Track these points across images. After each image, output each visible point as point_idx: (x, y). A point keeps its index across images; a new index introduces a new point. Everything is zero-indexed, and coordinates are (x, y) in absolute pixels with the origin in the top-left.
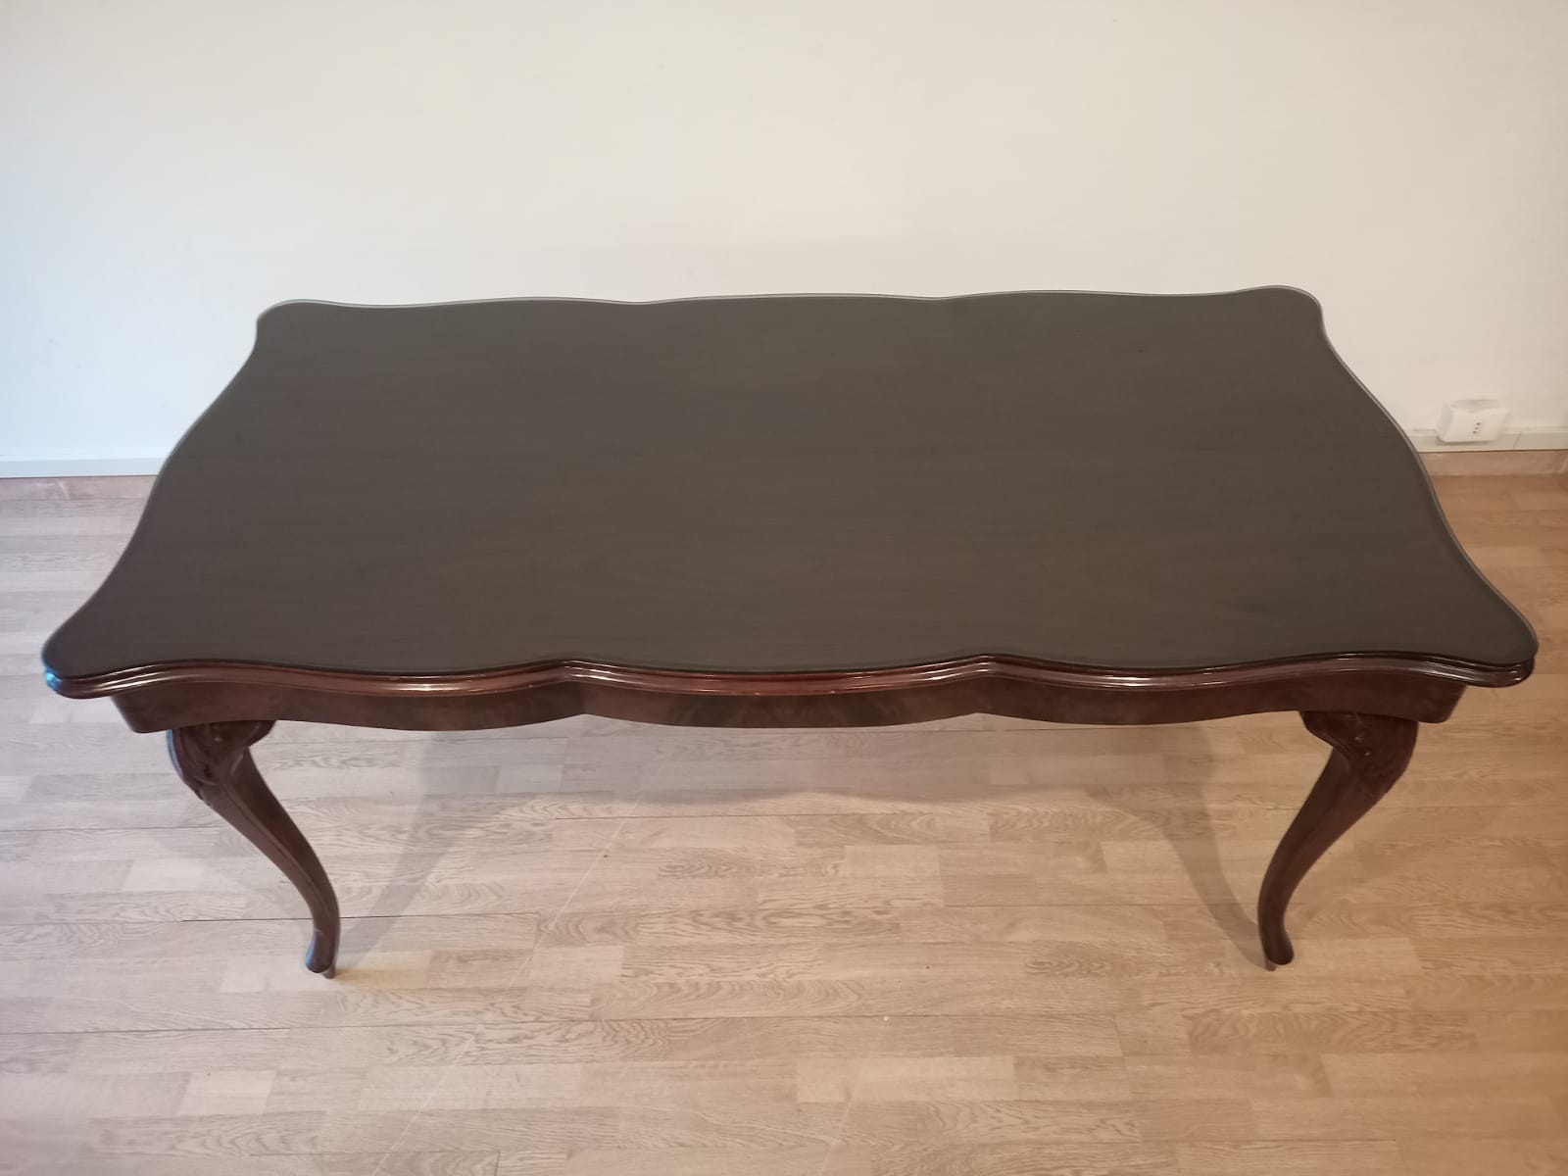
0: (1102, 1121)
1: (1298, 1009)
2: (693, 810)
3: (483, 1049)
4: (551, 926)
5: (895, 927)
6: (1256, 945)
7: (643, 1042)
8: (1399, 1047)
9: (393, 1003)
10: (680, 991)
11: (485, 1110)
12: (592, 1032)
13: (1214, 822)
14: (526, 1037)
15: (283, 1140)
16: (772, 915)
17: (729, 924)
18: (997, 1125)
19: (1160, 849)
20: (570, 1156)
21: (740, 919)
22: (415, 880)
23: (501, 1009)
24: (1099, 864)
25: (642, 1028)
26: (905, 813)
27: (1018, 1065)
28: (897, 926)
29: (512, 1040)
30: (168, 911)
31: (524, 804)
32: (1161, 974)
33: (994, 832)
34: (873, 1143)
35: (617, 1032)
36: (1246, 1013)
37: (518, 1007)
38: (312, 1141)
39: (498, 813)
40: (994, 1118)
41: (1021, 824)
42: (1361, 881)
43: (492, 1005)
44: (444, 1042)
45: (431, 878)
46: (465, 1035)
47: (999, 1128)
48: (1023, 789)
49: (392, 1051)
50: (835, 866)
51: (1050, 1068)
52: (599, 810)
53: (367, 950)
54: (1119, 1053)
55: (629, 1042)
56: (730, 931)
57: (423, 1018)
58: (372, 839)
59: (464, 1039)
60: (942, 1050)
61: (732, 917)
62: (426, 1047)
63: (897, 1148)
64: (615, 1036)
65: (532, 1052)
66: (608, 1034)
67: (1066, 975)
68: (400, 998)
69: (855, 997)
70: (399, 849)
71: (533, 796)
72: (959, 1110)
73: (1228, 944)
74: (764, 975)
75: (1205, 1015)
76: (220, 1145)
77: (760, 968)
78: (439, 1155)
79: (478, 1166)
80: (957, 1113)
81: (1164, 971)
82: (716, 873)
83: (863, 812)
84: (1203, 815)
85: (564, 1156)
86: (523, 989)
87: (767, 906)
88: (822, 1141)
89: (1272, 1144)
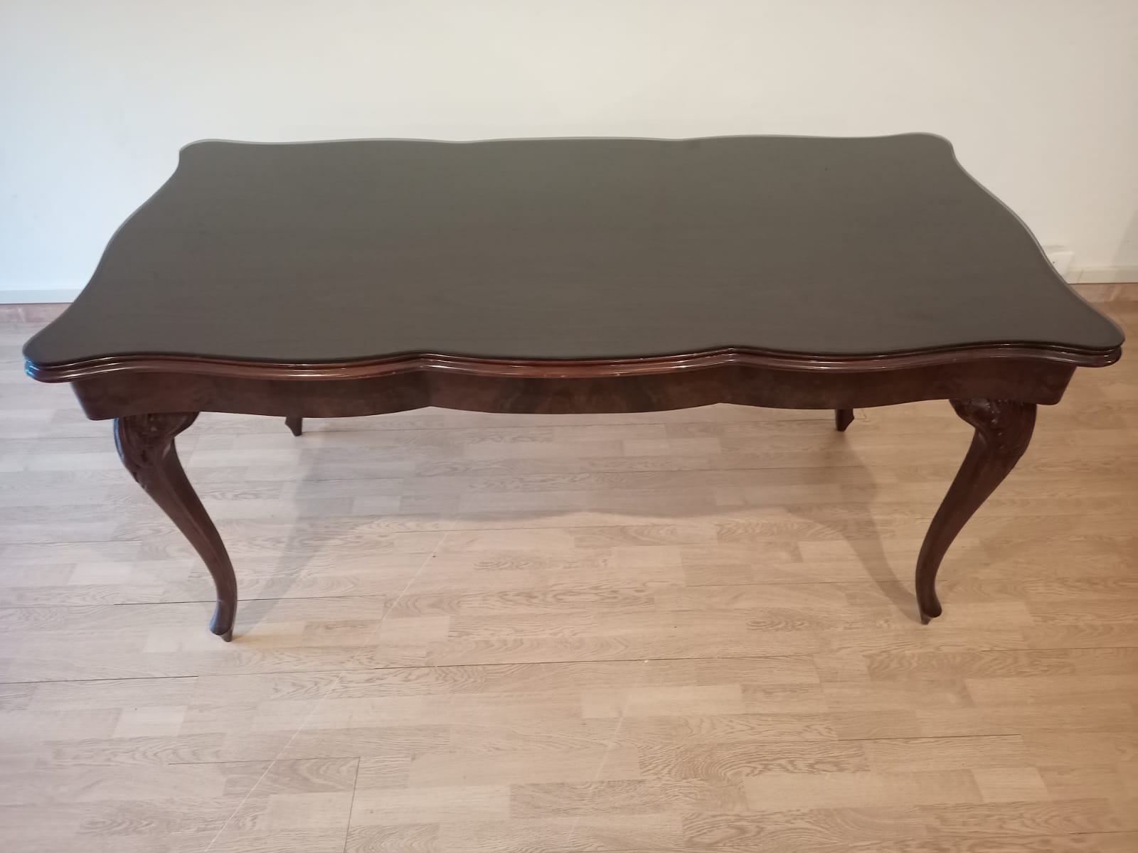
0: (808, 726)
1: (946, 650)
2: (499, 525)
3: (346, 687)
4: (395, 604)
5: (650, 601)
6: (915, 608)
7: (466, 680)
8: (1020, 673)
9: (276, 657)
10: (492, 646)
11: (348, 729)
12: (428, 674)
13: (879, 528)
14: (379, 679)
15: (194, 753)
16: (559, 594)
17: (527, 600)
18: (731, 731)
19: (840, 547)
20: (413, 759)
21: (536, 597)
22: (292, 574)
23: (358, 660)
24: (797, 556)
25: (465, 671)
26: (655, 525)
27: (744, 691)
28: (652, 599)
29: (368, 681)
30: (103, 598)
31: (372, 522)
32: (845, 628)
33: (720, 537)
34: (640, 745)
35: (447, 674)
36: (908, 653)
37: (371, 659)
38: (216, 754)
39: (352, 529)
40: (728, 725)
41: (740, 531)
42: (987, 565)
43: (352, 657)
44: (316, 683)
45: (303, 573)
46: (332, 678)
47: (732, 733)
48: (739, 508)
49: (277, 690)
50: (605, 561)
51: (768, 692)
52: (429, 526)
53: (256, 622)
54: (816, 680)
55: (455, 681)
56: (529, 605)
57: (300, 667)
58: (258, 548)
59: (331, 681)
60: (689, 682)
61: (530, 596)
62: (303, 687)
63: (658, 747)
64: (445, 677)
65: (382, 688)
66: (440, 675)
67: (777, 630)
68: (282, 654)
69: (623, 648)
70: (279, 554)
71: (379, 517)
72: (702, 722)
73: (893, 607)
74: (555, 634)
75: (878, 655)
76: (146, 757)
77: (552, 629)
78: (314, 761)
79: (344, 768)
80: (701, 723)
81: (847, 625)
82: (517, 567)
83: (623, 525)
84: (871, 523)
85: (410, 759)
86: (375, 647)
87: (555, 588)
88: (602, 744)
89: (932, 740)
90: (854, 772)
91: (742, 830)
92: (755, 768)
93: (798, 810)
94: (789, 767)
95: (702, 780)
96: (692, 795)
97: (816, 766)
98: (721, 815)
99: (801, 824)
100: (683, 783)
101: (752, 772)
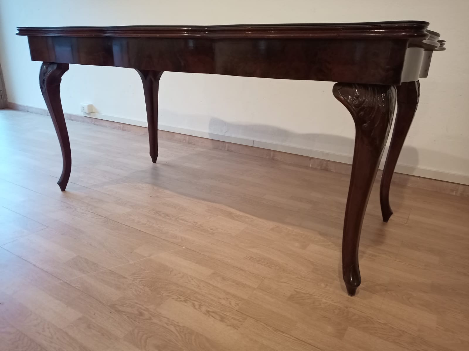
0: (227, 298)
1: (352, 310)
2: (185, 197)
3: (74, 212)
4: (120, 201)
5: (212, 234)
7: (111, 225)
8: (396, 343)
10: (134, 221)
12: (102, 219)
14: (86, 214)
16: (179, 219)
17: (165, 216)
21: (169, 216)
22: (103, 185)
23: (88, 208)
24: (304, 247)
25: (115, 223)
26: (247, 217)
27: (213, 274)
28: (214, 234)
29: (82, 213)
31: (144, 184)
32: (297, 277)
33: (273, 229)
34: (142, 268)
39: (137, 183)
40: (189, 280)
41: (284, 231)
44: (67, 207)
45: (106, 186)
47: (187, 283)
49: (55, 204)
50: (210, 218)
51: (224, 279)
52: (161, 190)
53: (76, 190)
54: (255, 286)
56: (163, 217)
57: (69, 202)
59: (72, 209)
61: (167, 215)
62: (63, 206)
63: (148, 272)
64: (106, 222)
65: (83, 216)
67: (259, 263)
69: (181, 240)
70: (107, 181)
72: (180, 273)
75: (304, 294)
77: (161, 226)
81: (300, 277)
82: (175, 208)
83: (233, 212)
86: (98, 207)
87: (180, 217)
88: (128, 261)
89: (294, 339)
90: (228, 325)
91: (141, 314)
92: (180, 298)
93: (178, 323)
94: (197, 307)
95: (150, 290)
96: (138, 292)
97: (210, 313)
98: (140, 304)
99: (172, 328)
100: (142, 287)
101: (177, 299)
